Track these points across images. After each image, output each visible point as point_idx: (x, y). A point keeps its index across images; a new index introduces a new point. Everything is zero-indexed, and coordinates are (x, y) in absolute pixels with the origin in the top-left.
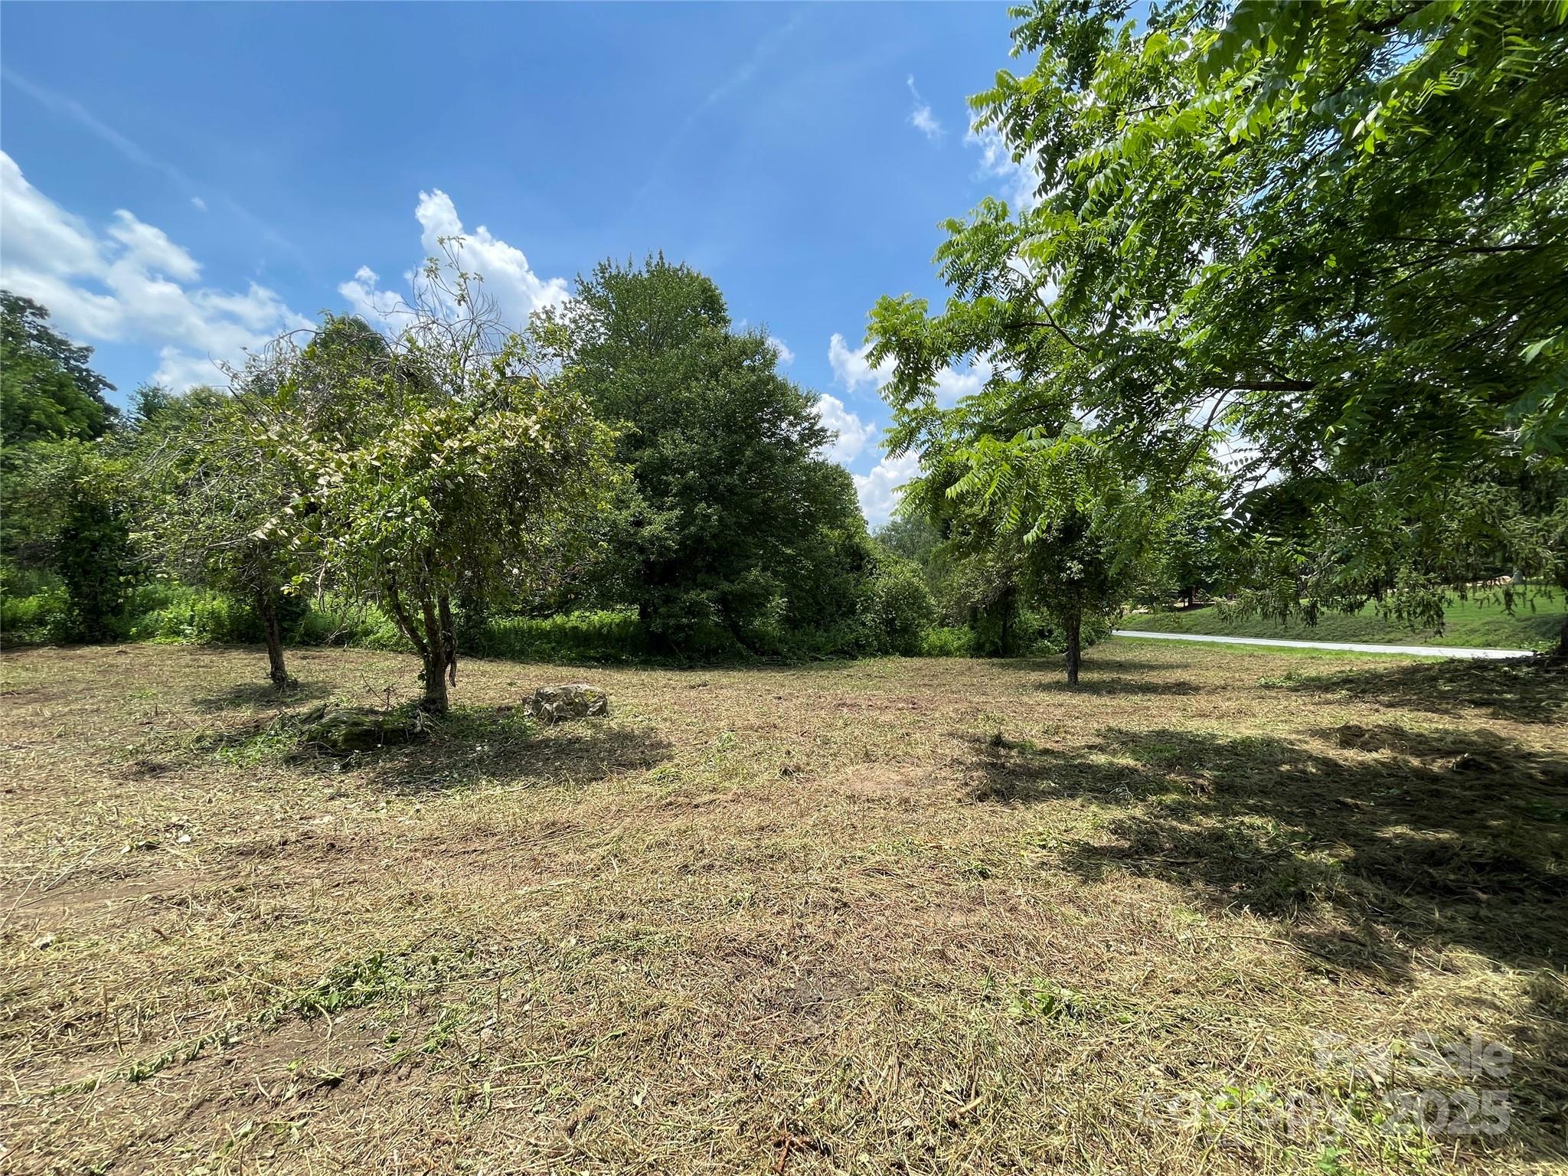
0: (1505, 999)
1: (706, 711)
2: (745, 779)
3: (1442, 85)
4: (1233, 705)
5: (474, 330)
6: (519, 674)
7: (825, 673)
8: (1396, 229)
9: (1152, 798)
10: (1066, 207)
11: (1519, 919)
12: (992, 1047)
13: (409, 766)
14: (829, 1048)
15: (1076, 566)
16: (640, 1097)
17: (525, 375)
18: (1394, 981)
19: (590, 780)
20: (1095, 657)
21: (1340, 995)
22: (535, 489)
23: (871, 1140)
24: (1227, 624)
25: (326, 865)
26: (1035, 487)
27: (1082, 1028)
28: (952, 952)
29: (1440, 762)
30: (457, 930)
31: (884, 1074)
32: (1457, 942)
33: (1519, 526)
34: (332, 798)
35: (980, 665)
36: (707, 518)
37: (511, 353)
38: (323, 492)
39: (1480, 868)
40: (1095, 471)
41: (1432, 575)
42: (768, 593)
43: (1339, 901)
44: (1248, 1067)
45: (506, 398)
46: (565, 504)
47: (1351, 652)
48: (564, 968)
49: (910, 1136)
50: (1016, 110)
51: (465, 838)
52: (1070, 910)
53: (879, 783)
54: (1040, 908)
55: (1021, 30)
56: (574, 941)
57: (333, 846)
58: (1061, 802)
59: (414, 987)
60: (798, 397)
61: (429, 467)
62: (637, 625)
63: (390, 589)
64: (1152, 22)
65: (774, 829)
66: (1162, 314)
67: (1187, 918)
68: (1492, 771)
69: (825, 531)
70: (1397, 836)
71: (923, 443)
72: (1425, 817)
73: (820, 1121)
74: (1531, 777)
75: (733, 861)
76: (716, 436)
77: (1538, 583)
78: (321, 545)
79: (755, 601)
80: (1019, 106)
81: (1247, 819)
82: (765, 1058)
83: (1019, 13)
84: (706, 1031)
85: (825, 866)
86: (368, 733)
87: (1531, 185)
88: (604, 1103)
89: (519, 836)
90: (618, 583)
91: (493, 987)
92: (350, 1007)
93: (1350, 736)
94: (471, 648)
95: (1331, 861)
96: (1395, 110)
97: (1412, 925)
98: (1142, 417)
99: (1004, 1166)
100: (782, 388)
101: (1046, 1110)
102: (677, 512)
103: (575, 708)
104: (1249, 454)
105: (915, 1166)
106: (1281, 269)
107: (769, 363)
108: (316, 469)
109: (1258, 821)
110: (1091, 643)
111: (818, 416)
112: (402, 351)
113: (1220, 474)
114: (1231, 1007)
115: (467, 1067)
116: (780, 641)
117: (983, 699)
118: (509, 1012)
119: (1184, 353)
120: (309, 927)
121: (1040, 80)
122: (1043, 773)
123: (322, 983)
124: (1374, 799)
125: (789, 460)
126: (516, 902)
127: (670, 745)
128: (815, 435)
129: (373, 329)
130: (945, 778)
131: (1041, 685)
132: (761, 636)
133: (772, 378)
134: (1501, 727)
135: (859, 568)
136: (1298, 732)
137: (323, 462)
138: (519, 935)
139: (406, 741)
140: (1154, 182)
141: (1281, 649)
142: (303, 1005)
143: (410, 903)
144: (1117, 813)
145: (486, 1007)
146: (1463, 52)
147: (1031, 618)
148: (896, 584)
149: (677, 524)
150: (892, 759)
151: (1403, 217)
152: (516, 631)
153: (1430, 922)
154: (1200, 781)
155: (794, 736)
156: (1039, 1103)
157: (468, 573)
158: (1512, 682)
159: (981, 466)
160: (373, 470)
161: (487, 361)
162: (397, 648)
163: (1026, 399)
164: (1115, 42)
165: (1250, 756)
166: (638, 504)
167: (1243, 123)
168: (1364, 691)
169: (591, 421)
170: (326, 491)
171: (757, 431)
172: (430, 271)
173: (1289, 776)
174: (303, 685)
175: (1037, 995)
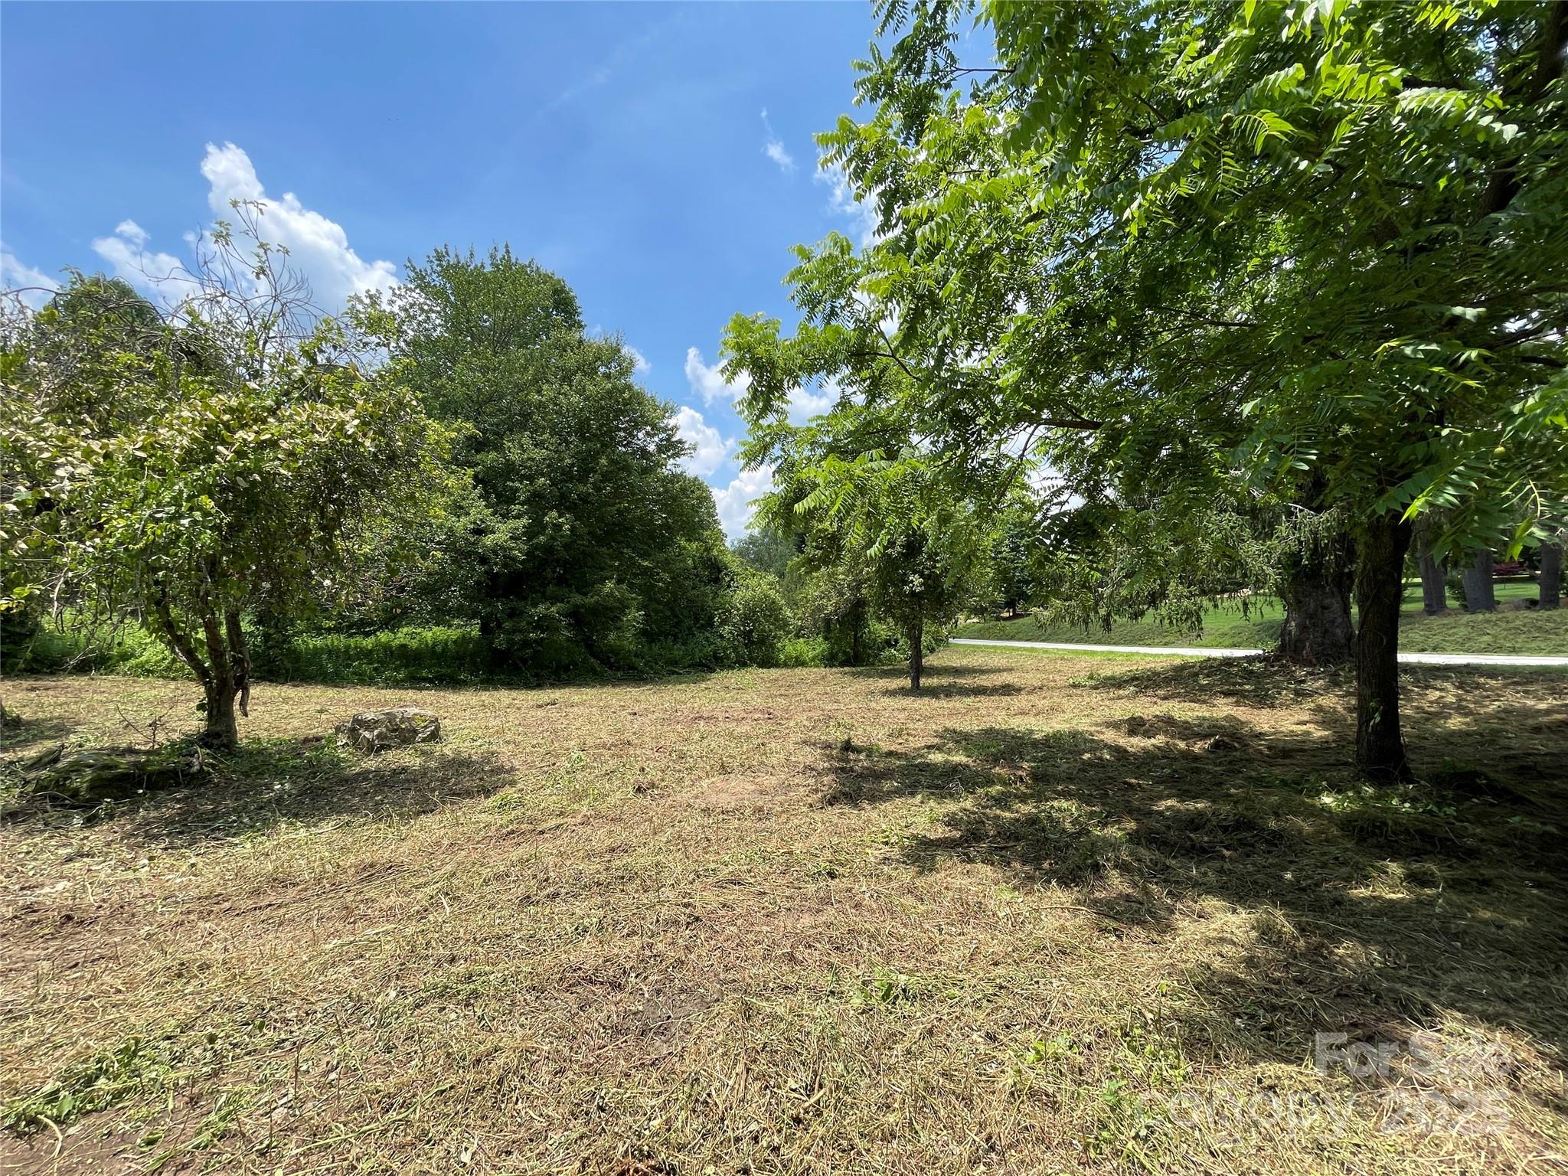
0: (1240, 936)
1: (555, 731)
2: (596, 800)
3: (1183, 188)
4: (1046, 703)
5: (277, 307)
6: (331, 699)
7: (683, 686)
8: (1159, 301)
9: (980, 791)
10: (900, 249)
11: (1250, 868)
12: (835, 1039)
13: (183, 814)
14: (677, 1065)
15: (917, 580)
16: (469, 1153)
17: (342, 363)
18: (1162, 932)
19: (418, 814)
20: (935, 663)
21: (1125, 949)
22: (353, 491)
23: (718, 1152)
24: (1044, 632)
25: (58, 943)
26: (875, 505)
27: (916, 1010)
28: (801, 953)
29: (1200, 744)
30: (244, 1000)
31: (731, 1083)
32: (1208, 893)
33: (1251, 549)
34: (69, 859)
35: (833, 674)
36: (558, 527)
37: (324, 338)
38: (62, 484)
39: (1225, 829)
40: (927, 492)
41: (1192, 588)
42: (623, 607)
43: (1124, 868)
44: (1052, 1023)
45: (317, 388)
46: (391, 510)
47: (1138, 653)
48: (381, 1025)
49: (756, 1139)
50: (859, 154)
51: (256, 892)
52: (909, 900)
53: (734, 794)
54: (882, 902)
55: (863, 83)
56: (393, 994)
57: (69, 918)
58: (903, 800)
59: (182, 1074)
60: (656, 408)
61: (214, 461)
62: (477, 642)
63: (158, 603)
64: (974, 96)
65: (626, 849)
66: (985, 354)
67: (1007, 896)
68: (1236, 749)
69: (683, 543)
70: (1168, 808)
71: (777, 458)
72: (1188, 791)
73: (666, 1142)
74: (1261, 752)
75: (581, 887)
76: (568, 443)
77: (1264, 594)
78: (59, 550)
79: (610, 614)
80: (860, 150)
81: (1056, 804)
82: (610, 1087)
83: (862, 67)
84: (545, 1070)
85: (678, 881)
86: (124, 777)
87: (1253, 276)
88: (426, 1167)
89: (327, 884)
90: (454, 596)
91: (290, 1060)
92: (89, 1112)
93: (1136, 726)
94: (270, 672)
95: (1120, 834)
96: (1152, 203)
97: (1177, 882)
98: (967, 445)
99: (844, 1151)
100: (638, 398)
101: (882, 1091)
102: (525, 521)
103: (401, 734)
104: (1055, 482)
105: (760, 1169)
106: (1076, 324)
107: (624, 372)
108: (55, 458)
109: (1064, 804)
110: (932, 651)
111: (675, 428)
112: (179, 324)
113: (1034, 498)
114: (1039, 972)
115: (254, 1157)
116: (636, 655)
117: (835, 706)
118: (310, 1084)
119: (1001, 390)
120: (31, 1022)
121: (879, 130)
122: (887, 774)
123: (48, 1088)
124: (1152, 778)
125: (645, 471)
126: (320, 959)
127: (512, 769)
128: (672, 447)
129: (141, 294)
130: (798, 785)
131: (887, 691)
132: (615, 651)
133: (629, 387)
134: (1242, 713)
135: (717, 580)
136: (1097, 725)
137: (65, 450)
138: (325, 996)
139: (178, 784)
140: (972, 237)
141: (1086, 652)
142: (19, 1119)
143: (180, 975)
144: (951, 807)
145: (279, 1083)
146: (1196, 165)
147: (880, 629)
148: (754, 597)
149: (524, 534)
150: (747, 769)
151: (1165, 292)
152: (331, 651)
153: (1190, 878)
154: (1020, 773)
155: (649, 752)
156: (877, 1085)
157: (266, 585)
158: (1249, 675)
159: (828, 484)
160: (135, 461)
161: (294, 344)
162: (168, 673)
163: (870, 423)
164: (944, 107)
165: (1061, 748)
166: (479, 510)
167: (1041, 196)
168: (1146, 687)
169: (423, 419)
170: (67, 485)
171: (612, 439)
172: (219, 236)
173: (1089, 764)
174: (29, 723)
175: (876, 984)
